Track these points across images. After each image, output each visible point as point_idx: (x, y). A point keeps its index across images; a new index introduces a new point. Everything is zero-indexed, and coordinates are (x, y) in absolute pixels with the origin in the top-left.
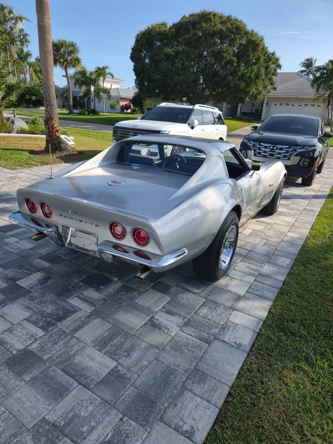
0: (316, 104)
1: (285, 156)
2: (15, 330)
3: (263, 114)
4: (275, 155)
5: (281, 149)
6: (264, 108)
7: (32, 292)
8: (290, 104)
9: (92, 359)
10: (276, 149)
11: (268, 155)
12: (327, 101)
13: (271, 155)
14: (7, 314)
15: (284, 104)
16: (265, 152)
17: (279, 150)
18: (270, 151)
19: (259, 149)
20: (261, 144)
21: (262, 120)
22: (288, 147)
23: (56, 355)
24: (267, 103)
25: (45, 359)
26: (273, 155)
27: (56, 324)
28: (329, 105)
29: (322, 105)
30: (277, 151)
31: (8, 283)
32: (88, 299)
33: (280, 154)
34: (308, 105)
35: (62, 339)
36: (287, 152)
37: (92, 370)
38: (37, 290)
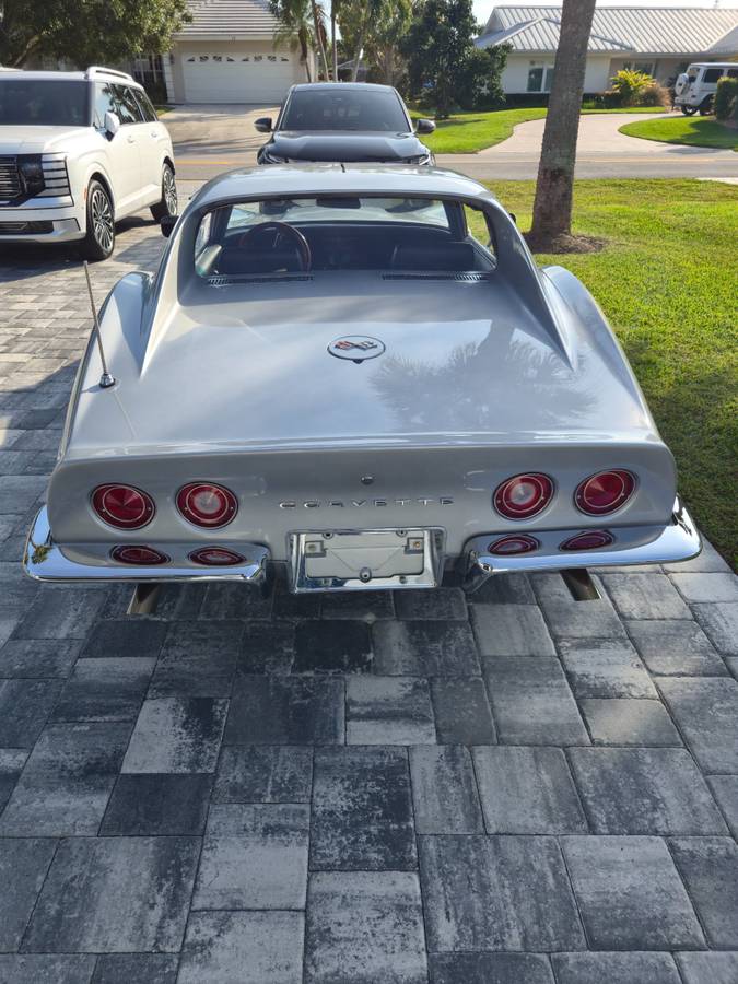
0: (279, 56)
2: (333, 927)
3: (169, 86)
6: (167, 69)
7: (215, 776)
8: (224, 59)
9: (608, 865)
12: (300, 47)
14: (239, 891)
15: (211, 58)
21: (170, 101)
23: (529, 920)
24: (171, 58)
25: (519, 948)
27: (408, 828)
28: (304, 55)
29: (288, 55)
31: (102, 788)
32: (385, 709)
34: (261, 58)
35: (482, 863)
37: (647, 893)
38: (220, 758)
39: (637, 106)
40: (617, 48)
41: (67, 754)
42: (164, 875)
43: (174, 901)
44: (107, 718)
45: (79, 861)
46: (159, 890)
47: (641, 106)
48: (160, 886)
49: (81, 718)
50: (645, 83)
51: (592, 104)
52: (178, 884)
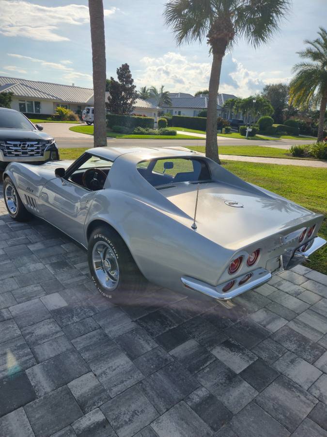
1: (38, 153)
4: (29, 153)
5: (32, 146)
10: (28, 147)
11: (21, 153)
13: (24, 153)
14: (307, 379)
16: (16, 151)
17: (31, 147)
18: (22, 149)
19: (8, 148)
20: (8, 142)
22: (37, 143)
26: (26, 153)
30: (29, 148)
33: (32, 151)
36: (38, 148)
38: (255, 354)
39: (68, 120)
40: (55, 98)
41: (215, 379)
42: (290, 389)
43: (301, 392)
44: (209, 363)
45: (267, 402)
46: (294, 392)
47: (69, 120)
48: (293, 391)
49: (201, 368)
50: (69, 112)
51: (50, 119)
52: (295, 388)
